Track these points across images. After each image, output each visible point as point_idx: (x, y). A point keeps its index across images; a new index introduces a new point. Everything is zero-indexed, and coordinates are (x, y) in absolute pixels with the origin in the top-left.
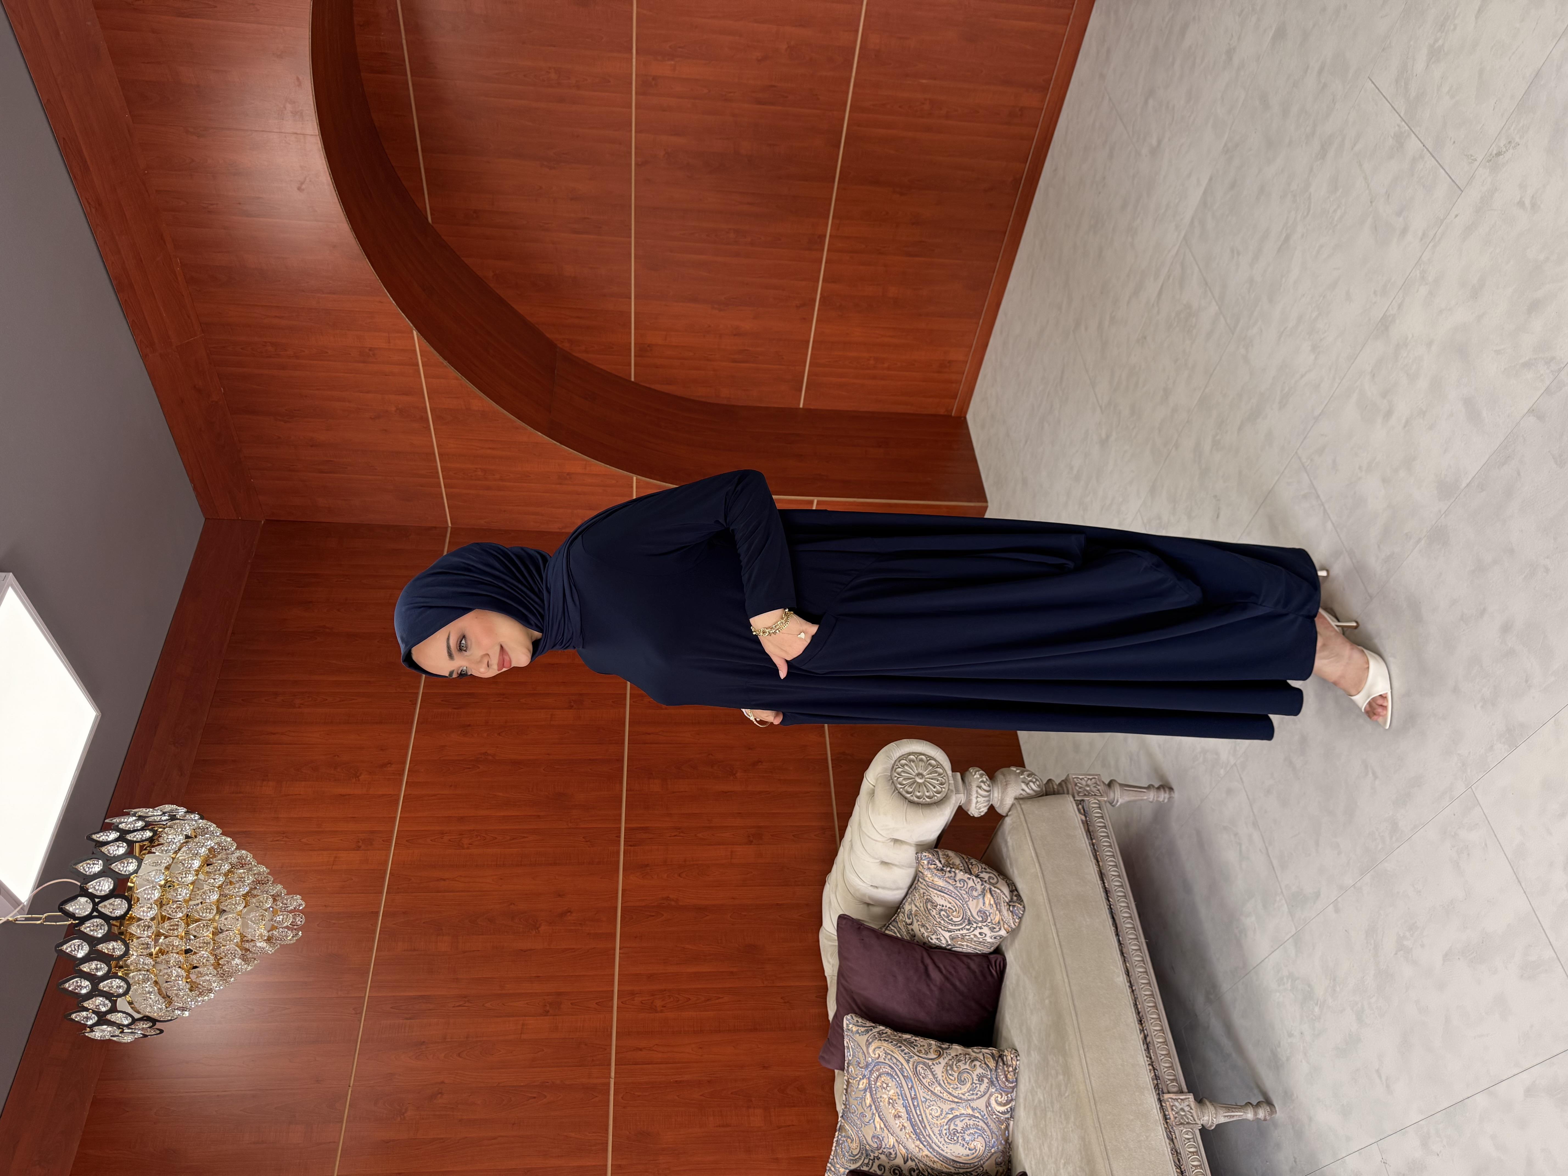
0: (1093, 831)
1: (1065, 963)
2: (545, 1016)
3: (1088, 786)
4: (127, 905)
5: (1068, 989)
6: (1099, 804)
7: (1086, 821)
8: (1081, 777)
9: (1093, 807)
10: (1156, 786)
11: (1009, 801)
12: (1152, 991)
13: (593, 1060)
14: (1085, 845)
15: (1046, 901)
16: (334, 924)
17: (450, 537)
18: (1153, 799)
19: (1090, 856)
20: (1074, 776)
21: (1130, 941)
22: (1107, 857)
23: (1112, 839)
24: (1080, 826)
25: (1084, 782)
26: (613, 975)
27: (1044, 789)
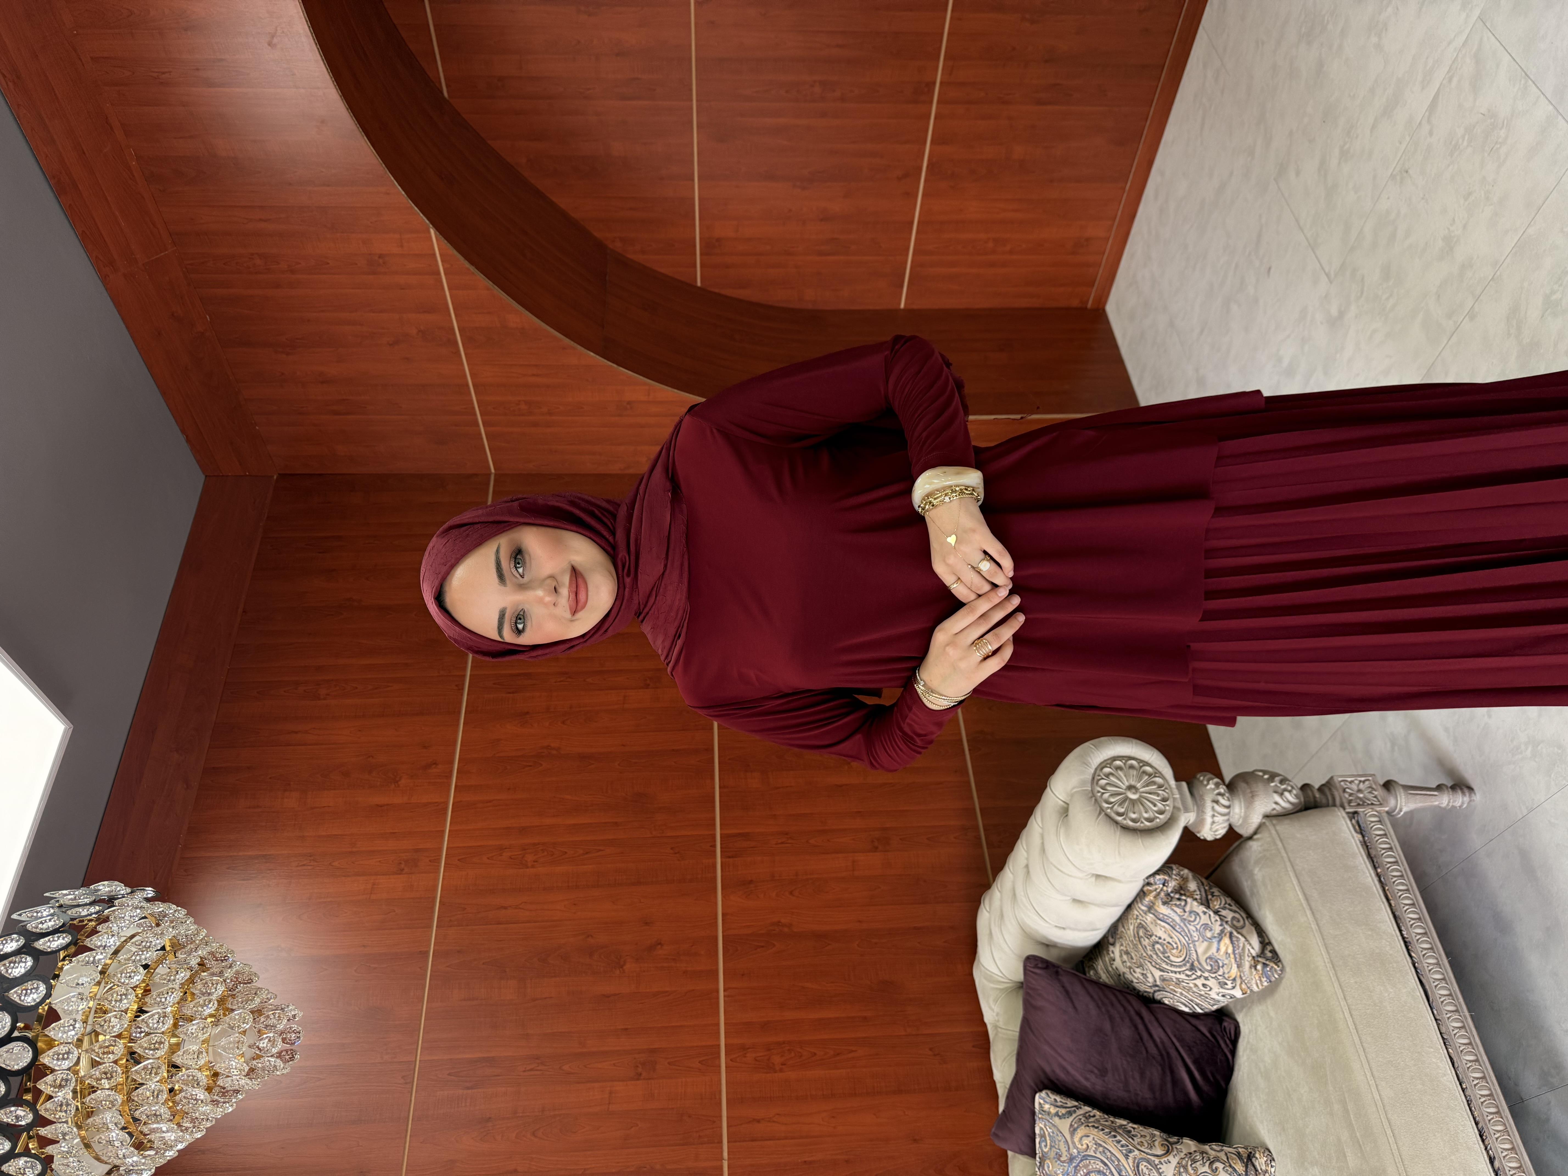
0: (1375, 856)
1: (1366, 1057)
2: (638, 1079)
3: (1359, 791)
4: (31, 1053)
5: (1377, 1097)
6: (1379, 817)
7: (1365, 842)
8: (1349, 779)
9: (1372, 822)
10: (1449, 785)
11: (1256, 819)
12: (1490, 1089)
13: (699, 1136)
14: (1370, 879)
15: (1329, 965)
16: (375, 968)
17: (494, 486)
18: (1448, 805)
19: (1380, 896)
20: (1340, 779)
21: (1448, 1016)
22: (1400, 893)
23: (1403, 865)
24: (1360, 852)
25: (1354, 787)
26: (718, 1025)
27: (1302, 799)
